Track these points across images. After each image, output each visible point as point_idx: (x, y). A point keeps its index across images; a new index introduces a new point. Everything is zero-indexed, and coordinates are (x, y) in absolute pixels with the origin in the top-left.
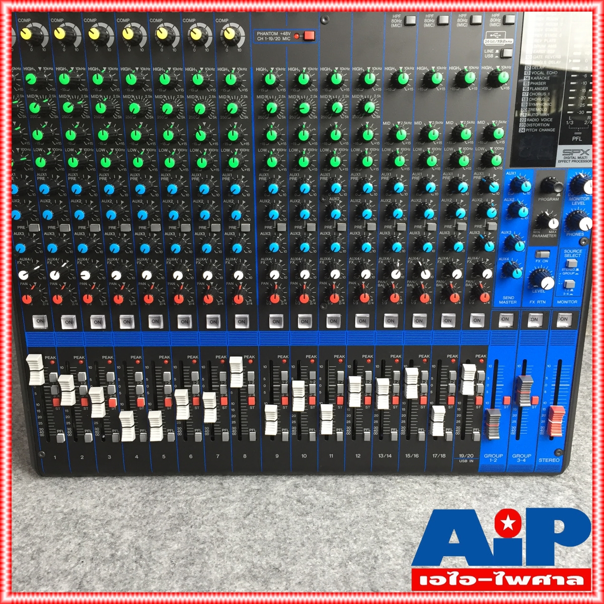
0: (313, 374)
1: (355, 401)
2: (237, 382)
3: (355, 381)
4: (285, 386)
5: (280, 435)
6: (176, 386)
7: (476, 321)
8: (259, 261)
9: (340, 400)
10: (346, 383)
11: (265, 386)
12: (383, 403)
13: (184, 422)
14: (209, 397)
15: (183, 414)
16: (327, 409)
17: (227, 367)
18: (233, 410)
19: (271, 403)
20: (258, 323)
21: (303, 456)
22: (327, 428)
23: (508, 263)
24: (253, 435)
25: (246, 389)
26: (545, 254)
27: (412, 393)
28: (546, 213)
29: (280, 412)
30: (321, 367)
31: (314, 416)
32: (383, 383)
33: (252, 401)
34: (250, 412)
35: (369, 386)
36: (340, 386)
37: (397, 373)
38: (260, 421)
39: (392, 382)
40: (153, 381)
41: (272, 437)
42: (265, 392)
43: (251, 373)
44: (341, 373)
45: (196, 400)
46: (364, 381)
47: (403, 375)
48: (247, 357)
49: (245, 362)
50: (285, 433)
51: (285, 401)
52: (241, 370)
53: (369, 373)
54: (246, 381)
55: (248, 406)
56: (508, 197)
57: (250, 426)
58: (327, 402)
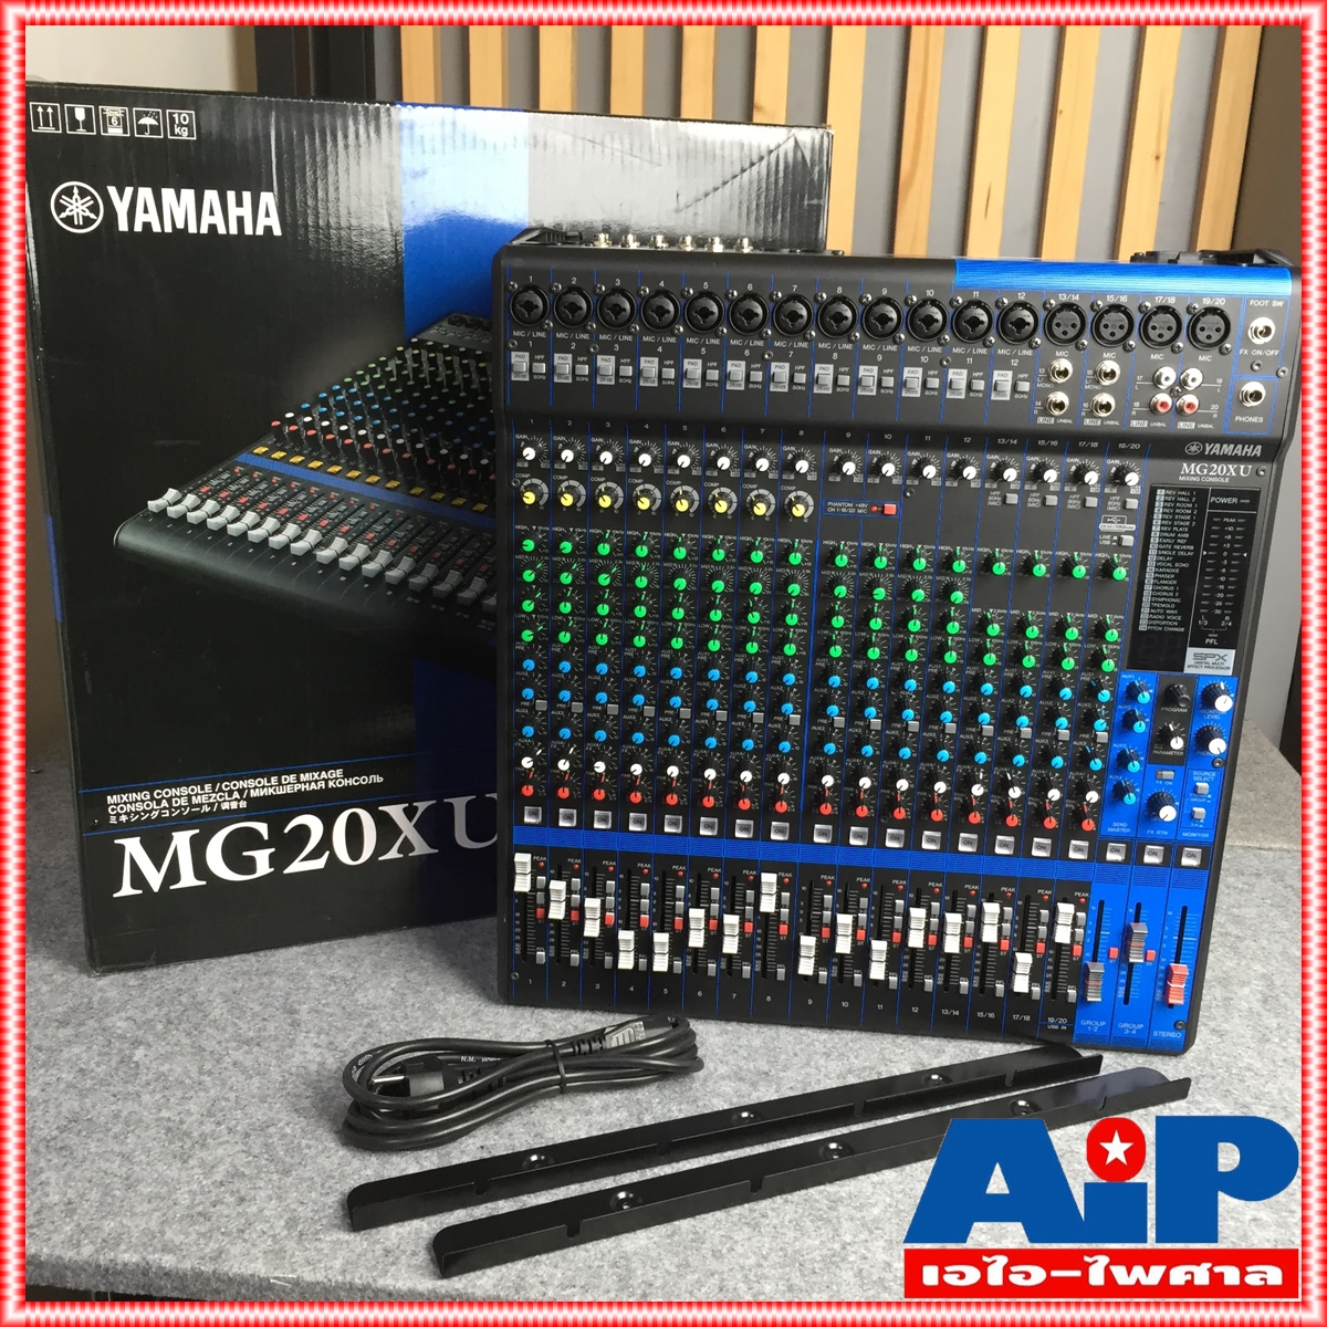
0: (864, 902)
1: (916, 940)
2: (768, 905)
3: (918, 914)
4: (827, 914)
5: (816, 975)
6: (690, 904)
7: (1077, 851)
8: (808, 759)
9: (897, 936)
10: (906, 917)
11: (801, 912)
12: (952, 945)
13: (696, 950)
14: (731, 920)
15: (696, 940)
16: (879, 947)
17: (757, 885)
18: (759, 939)
19: (808, 934)
20: (801, 834)
21: (844, 1004)
22: (877, 972)
23: (1120, 782)
24: (781, 972)
25: (778, 914)
26: (1169, 774)
27: (990, 935)
28: (1171, 726)
29: (819, 946)
30: (875, 893)
31: (862, 955)
32: (954, 919)
33: (784, 929)
34: (779, 943)
35: (934, 921)
36: (898, 919)
37: (972, 907)
38: (792, 954)
39: (965, 918)
40: (662, 896)
41: (806, 977)
42: (801, 920)
43: (786, 895)
44: (900, 902)
45: (713, 923)
46: (929, 915)
47: (980, 912)
48: (783, 875)
49: (780, 880)
50: (823, 974)
51: (826, 932)
52: (775, 890)
53: (936, 905)
54: (779, 905)
55: (779, 935)
56: (1123, 704)
57: (779, 961)
58: (879, 938)
